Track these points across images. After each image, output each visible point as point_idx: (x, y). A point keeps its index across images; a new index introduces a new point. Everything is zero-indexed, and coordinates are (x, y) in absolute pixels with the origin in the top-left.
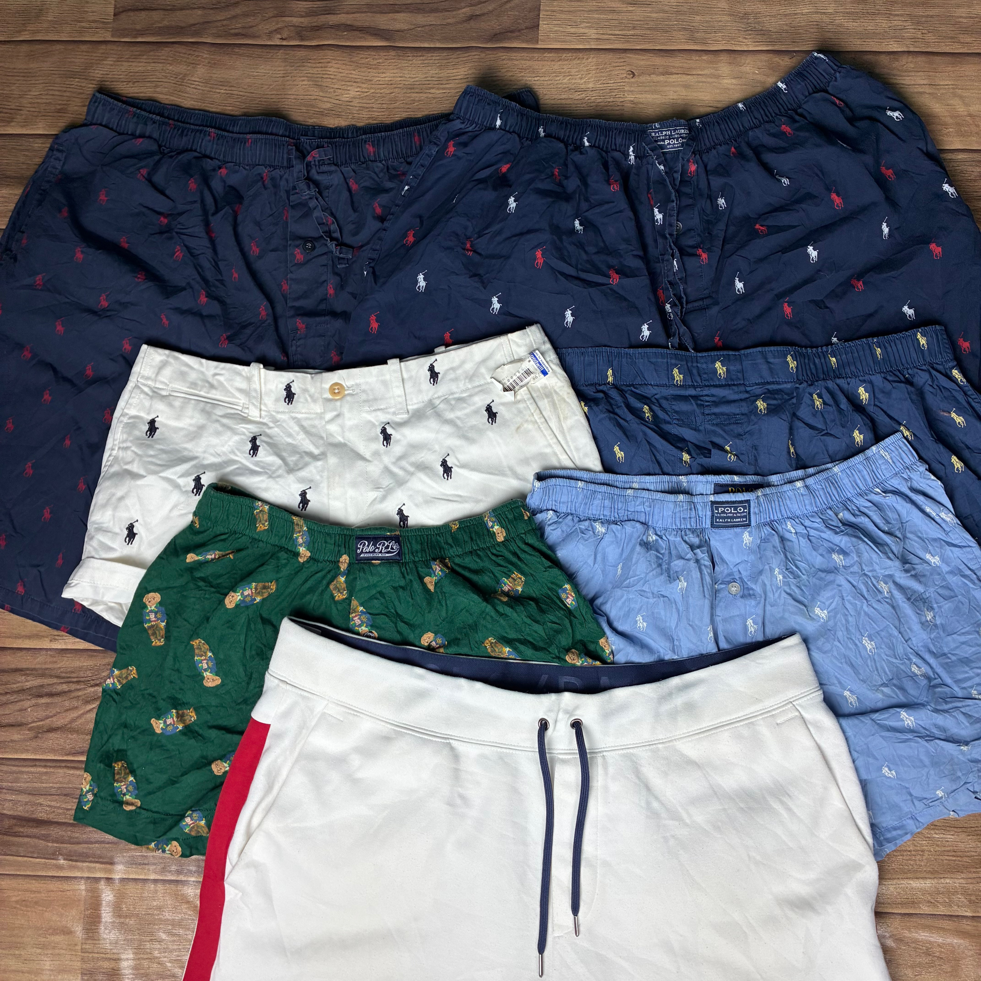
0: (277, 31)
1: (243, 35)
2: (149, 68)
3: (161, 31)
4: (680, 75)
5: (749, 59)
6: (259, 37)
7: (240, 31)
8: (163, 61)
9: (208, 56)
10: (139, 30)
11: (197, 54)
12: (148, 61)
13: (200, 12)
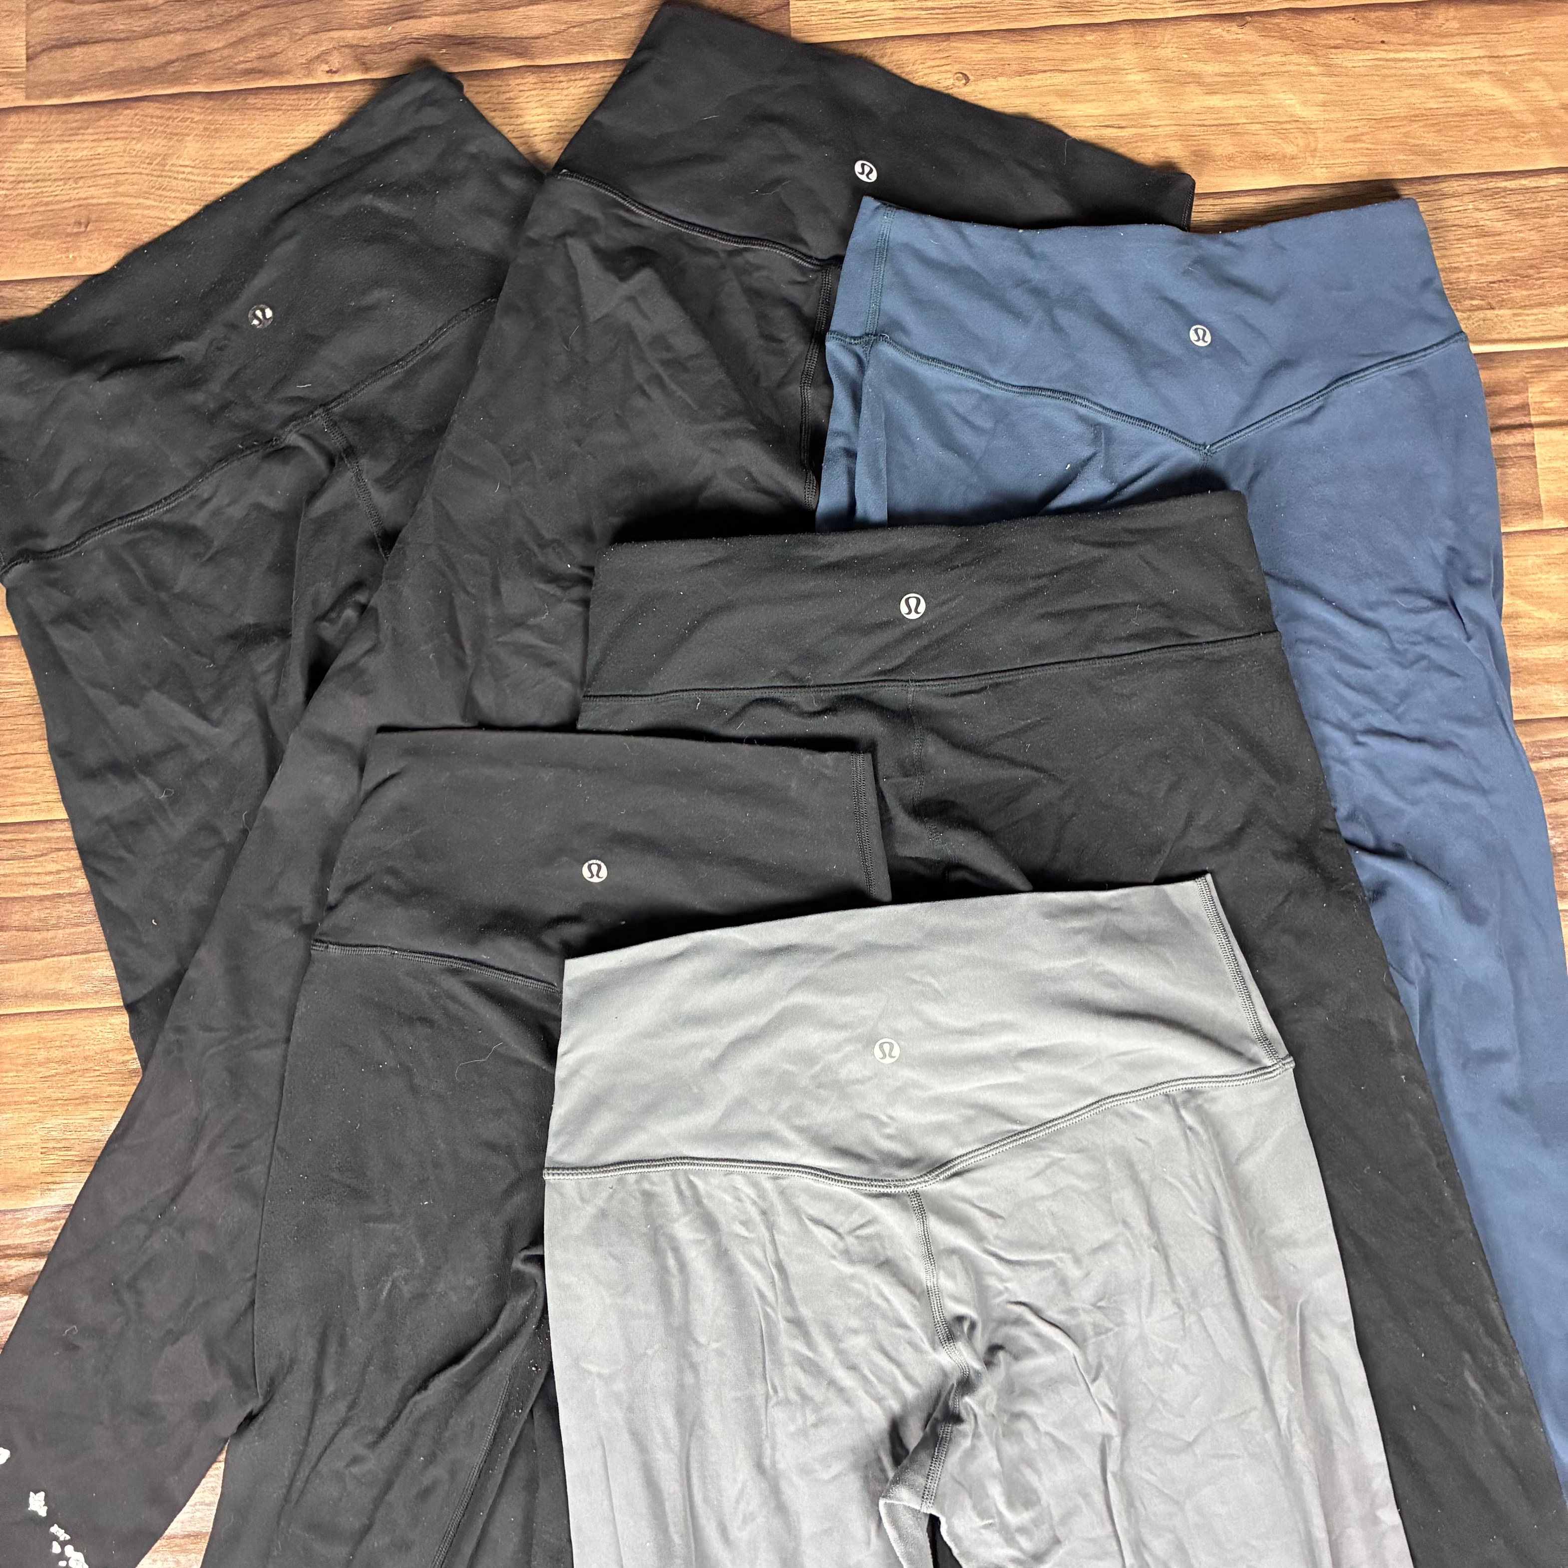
0: (321, 58)
1: (260, 71)
2: (100, 150)
3: (114, 79)
4: (1048, 74)
5: (1168, 33)
6: (288, 72)
7: (255, 64)
8: (123, 135)
9: (202, 117)
10: (73, 83)
11: (182, 115)
12: (96, 137)
13: (179, 38)
